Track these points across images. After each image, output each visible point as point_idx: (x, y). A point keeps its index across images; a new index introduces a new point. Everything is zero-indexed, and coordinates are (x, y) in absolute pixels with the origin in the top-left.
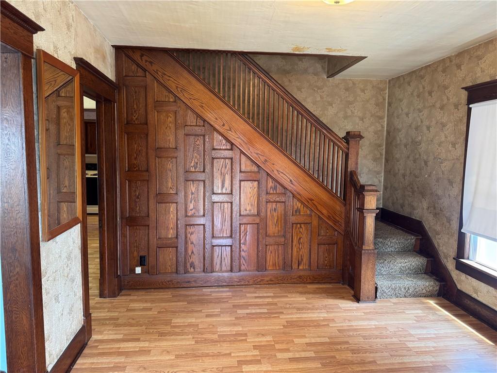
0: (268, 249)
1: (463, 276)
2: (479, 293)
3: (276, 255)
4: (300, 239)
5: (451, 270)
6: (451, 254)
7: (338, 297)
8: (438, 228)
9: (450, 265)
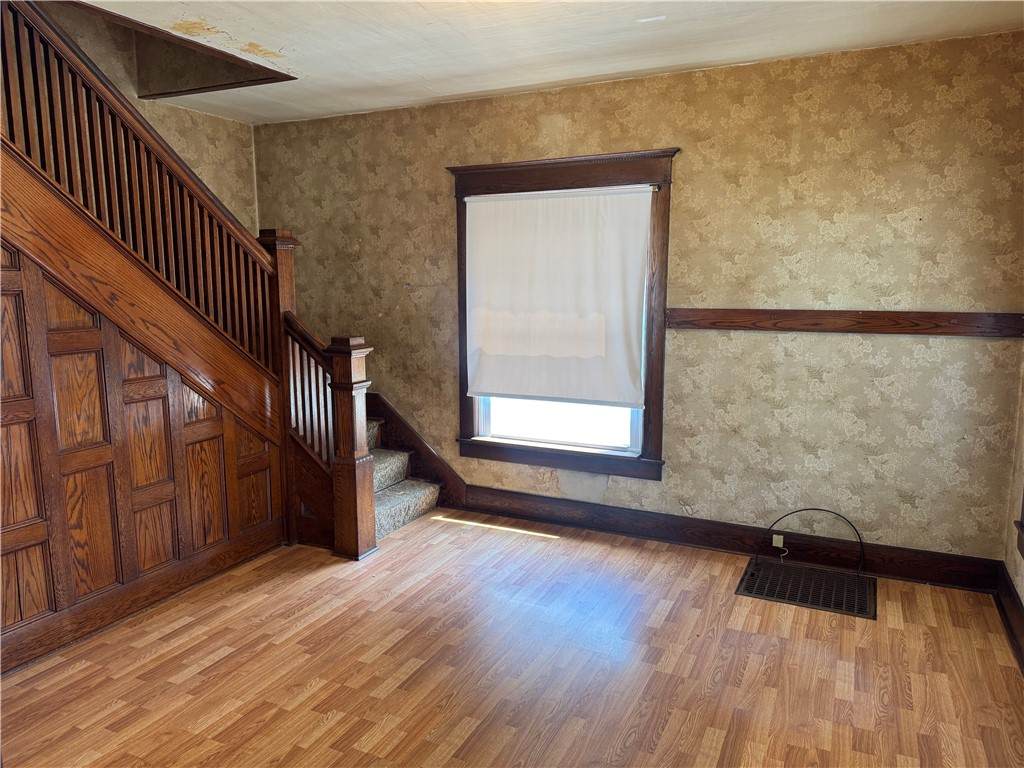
0: (138, 523)
1: (474, 463)
2: (504, 480)
3: (158, 528)
4: (203, 476)
5: (451, 460)
6: (447, 435)
7: (315, 566)
8: (417, 399)
9: (449, 454)
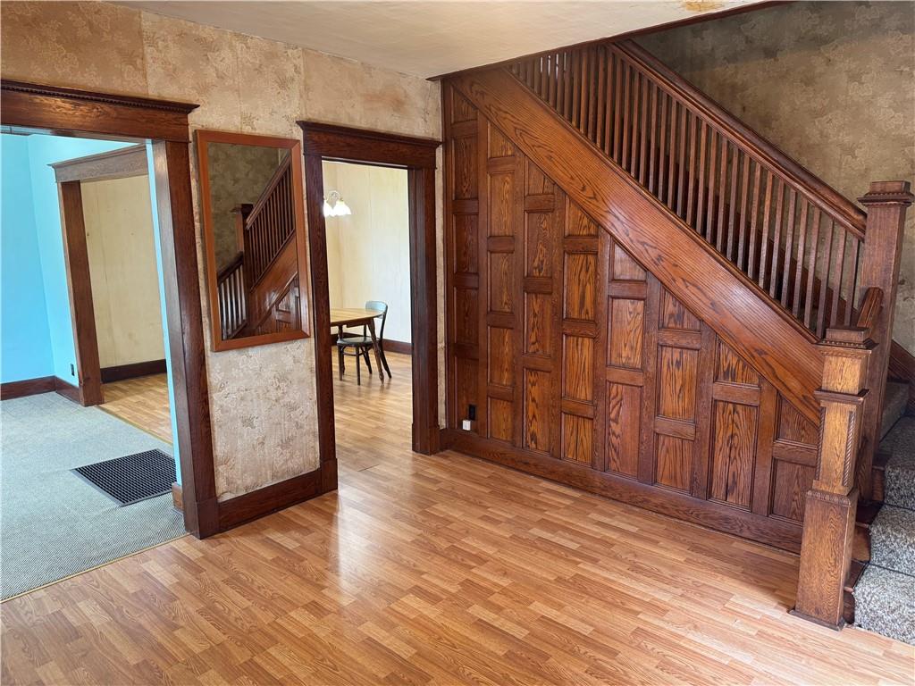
0: (661, 444)
3: (678, 458)
4: (732, 436)
